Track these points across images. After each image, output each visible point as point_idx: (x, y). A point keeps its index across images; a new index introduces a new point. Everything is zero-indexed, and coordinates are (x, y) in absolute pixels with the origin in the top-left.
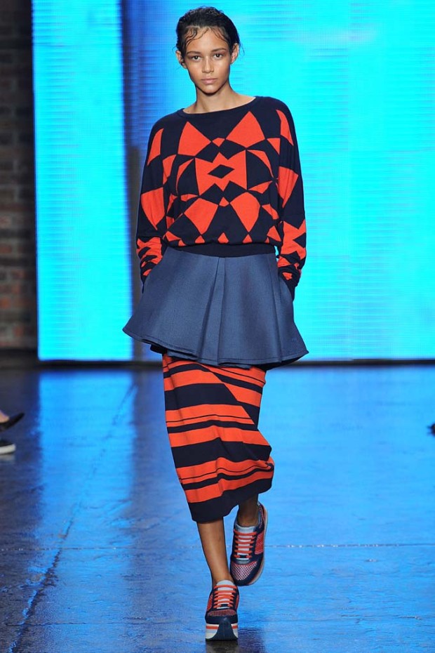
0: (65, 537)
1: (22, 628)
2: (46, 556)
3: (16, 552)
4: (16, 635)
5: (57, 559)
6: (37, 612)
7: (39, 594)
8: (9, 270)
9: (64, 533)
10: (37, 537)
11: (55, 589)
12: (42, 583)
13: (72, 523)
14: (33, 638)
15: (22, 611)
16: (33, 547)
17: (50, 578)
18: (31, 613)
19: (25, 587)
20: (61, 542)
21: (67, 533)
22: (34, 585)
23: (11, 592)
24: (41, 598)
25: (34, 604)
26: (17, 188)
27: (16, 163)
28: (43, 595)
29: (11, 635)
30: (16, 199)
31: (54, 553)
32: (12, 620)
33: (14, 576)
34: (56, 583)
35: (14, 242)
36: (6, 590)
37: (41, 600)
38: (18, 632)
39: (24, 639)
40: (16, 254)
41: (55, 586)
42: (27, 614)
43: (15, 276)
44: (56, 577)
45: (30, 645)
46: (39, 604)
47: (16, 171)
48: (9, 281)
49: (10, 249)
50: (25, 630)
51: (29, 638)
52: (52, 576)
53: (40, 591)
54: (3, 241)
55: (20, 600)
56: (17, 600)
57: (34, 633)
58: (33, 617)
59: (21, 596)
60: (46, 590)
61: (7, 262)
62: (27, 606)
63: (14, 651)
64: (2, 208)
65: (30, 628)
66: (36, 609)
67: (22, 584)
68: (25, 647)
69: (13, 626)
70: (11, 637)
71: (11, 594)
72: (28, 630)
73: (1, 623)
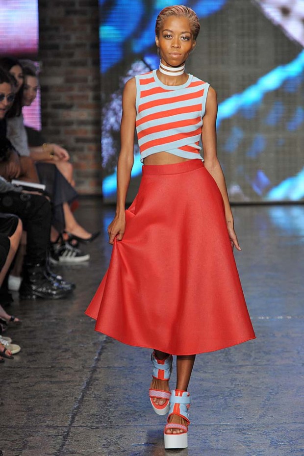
1: (92, 369)
3: (90, 322)
4: (89, 373)
6: (102, 360)
7: (103, 348)
8: (86, 146)
11: (113, 345)
12: (105, 341)
14: (99, 376)
15: (93, 359)
18: (98, 360)
19: (95, 344)
22: (99, 342)
23: (86, 346)
24: (105, 350)
25: (100, 354)
27: (90, 78)
28: (106, 348)
29: (86, 373)
30: (90, 101)
32: (86, 365)
33: (88, 337)
35: (89, 128)
36: (82, 345)
37: (105, 352)
38: (90, 372)
39: (94, 376)
40: (90, 135)
41: (113, 343)
42: (96, 360)
43: (90, 149)
45: (97, 380)
46: (103, 354)
47: (90, 83)
48: (86, 152)
49: (86, 132)
50: (94, 370)
51: (97, 376)
53: (104, 346)
54: (83, 127)
55: (92, 352)
56: (90, 352)
57: (100, 373)
58: (99, 362)
59: (92, 349)
60: (107, 345)
61: (84, 140)
62: (96, 356)
63: (88, 383)
64: (82, 106)
65: (98, 369)
66: (101, 357)
67: (93, 342)
68: (95, 381)
69: (87, 368)
70: (85, 375)
71: (86, 348)
72: (97, 371)
73: (79, 366)
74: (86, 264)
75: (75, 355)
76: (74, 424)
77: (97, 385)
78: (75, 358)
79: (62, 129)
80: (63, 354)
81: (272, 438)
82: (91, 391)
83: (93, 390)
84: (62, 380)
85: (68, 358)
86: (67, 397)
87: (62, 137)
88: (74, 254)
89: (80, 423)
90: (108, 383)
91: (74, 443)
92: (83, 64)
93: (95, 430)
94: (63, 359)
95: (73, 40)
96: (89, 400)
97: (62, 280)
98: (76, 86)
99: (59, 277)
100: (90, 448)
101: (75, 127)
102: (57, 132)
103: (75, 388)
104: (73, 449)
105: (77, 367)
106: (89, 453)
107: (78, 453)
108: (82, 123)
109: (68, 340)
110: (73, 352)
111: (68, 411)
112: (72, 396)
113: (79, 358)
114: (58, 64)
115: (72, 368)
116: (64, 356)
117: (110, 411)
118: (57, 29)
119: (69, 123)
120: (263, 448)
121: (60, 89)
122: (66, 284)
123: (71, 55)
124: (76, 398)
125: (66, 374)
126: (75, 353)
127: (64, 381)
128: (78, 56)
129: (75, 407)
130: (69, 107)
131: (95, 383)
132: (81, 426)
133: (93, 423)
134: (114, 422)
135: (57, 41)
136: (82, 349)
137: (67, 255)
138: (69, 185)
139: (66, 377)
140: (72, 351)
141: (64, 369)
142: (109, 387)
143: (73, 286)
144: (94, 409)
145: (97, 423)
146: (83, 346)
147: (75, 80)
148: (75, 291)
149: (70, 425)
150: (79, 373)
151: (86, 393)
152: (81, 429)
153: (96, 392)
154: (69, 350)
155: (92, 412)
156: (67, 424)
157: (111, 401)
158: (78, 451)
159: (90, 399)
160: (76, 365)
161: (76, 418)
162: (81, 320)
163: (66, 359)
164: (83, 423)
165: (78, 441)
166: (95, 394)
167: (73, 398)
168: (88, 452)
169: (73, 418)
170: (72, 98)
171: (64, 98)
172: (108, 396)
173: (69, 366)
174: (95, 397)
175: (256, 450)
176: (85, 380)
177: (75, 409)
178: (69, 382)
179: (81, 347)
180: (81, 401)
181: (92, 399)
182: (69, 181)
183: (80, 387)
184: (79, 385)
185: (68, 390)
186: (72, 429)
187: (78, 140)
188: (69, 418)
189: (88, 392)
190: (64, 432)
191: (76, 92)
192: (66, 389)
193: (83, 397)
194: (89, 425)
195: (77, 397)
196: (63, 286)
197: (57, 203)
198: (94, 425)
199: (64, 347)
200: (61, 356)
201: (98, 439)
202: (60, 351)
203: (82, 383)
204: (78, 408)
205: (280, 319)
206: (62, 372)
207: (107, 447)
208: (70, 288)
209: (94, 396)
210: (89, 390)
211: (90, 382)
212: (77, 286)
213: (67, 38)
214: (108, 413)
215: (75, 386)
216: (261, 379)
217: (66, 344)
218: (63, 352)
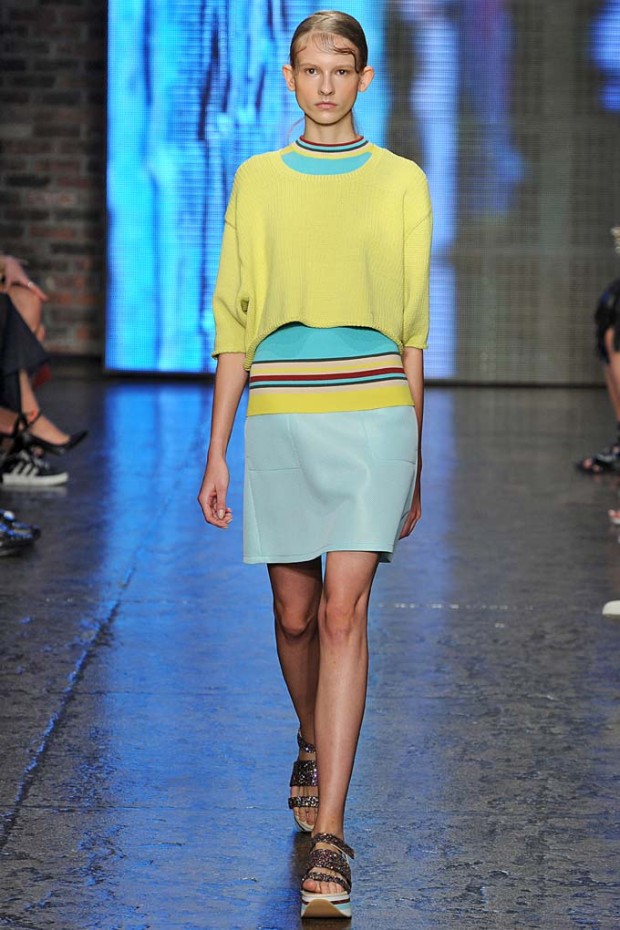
0: (125, 586)
1: (66, 696)
2: (101, 609)
3: (65, 603)
4: (59, 704)
5: (114, 613)
6: (86, 678)
7: (90, 655)
8: (72, 259)
9: (124, 582)
10: (91, 586)
11: (109, 650)
12: (94, 641)
13: (134, 569)
14: (80, 709)
15: (68, 675)
16: (86, 597)
17: (105, 636)
18: (78, 678)
19: (73, 646)
20: (120, 594)
21: (129, 581)
22: (83, 644)
23: (55, 651)
24: (92, 659)
25: (83, 667)
26: (84, 160)
27: (84, 128)
28: (94, 656)
29: (53, 704)
30: (84, 173)
31: (111, 605)
32: (54, 687)
33: (60, 632)
34: (112, 643)
35: (80, 225)
36: (49, 649)
37: (91, 663)
38: (61, 700)
39: (69, 710)
40: (81, 240)
41: (110, 646)
42: (74, 678)
43: (80, 266)
44: (111, 635)
45: (75, 717)
46: (88, 667)
47: (83, 138)
48: (72, 272)
49: (73, 233)
50: (70, 698)
51: (74, 709)
52: (105, 634)
53: (90, 652)
54: (66, 224)
55: (67, 662)
56: (62, 662)
57: (81, 703)
58: (81, 682)
59: (68, 658)
60: (98, 650)
61: (70, 249)
62: (74, 670)
63: (56, 723)
64: (66, 183)
65: (77, 697)
66: (85, 673)
67: (70, 643)
68: (69, 720)
69: (56, 693)
70: (52, 707)
71: (56, 655)
72: (74, 699)
73: (41, 689)
74: (62, 491)
75: (35, 668)
76: (25, 802)
77: (74, 726)
78: (33, 673)
79: (27, 225)
80: (10, 665)
81: (412, 840)
82: (61, 740)
83: (65, 736)
84: (7, 716)
85: (21, 673)
86: (14, 749)
87: (26, 240)
88: (35, 471)
89: (39, 801)
90: (96, 724)
91: (24, 839)
92: (70, 100)
93: (66, 814)
94: (8, 674)
95: (53, 54)
96: (57, 756)
97: (14, 520)
98: (57, 142)
99: (9, 515)
100: (54, 850)
101: (51, 222)
102: (16, 232)
103: (32, 731)
104: (22, 850)
105: (35, 692)
106: (52, 860)
107: (32, 858)
108: (66, 214)
109: (22, 637)
110: (31, 662)
111: (16, 777)
112: (25, 748)
113: (42, 674)
114: (24, 100)
115: (26, 693)
116: (12, 668)
117: (98, 779)
118: (22, 31)
119: (40, 215)
120: (393, 860)
121: (24, 147)
122: (22, 528)
123: (48, 82)
124: (31, 751)
125: (14, 703)
126: (34, 663)
127: (10, 718)
128: (62, 83)
129: (30, 768)
130: (42, 183)
131: (70, 724)
132: (39, 806)
133: (62, 799)
134: (103, 800)
135: (22, 55)
136: (47, 657)
137: (20, 472)
138: (32, 336)
139: (15, 709)
140: (28, 659)
141: (11, 693)
142: (97, 732)
143: (36, 533)
144: (66, 773)
145: (72, 800)
146: (52, 651)
147: (54, 132)
148: (37, 543)
149: (19, 803)
150: (40, 701)
151: (52, 741)
152: (40, 812)
153: (71, 741)
154: (22, 656)
155: (62, 778)
156: (11, 802)
157: (101, 760)
158: (31, 855)
159: (59, 754)
160: (35, 687)
161: (32, 790)
162: (48, 600)
163: (15, 674)
164: (45, 799)
165: (32, 835)
166: (69, 745)
167: (27, 751)
168: (52, 857)
169: (25, 789)
170: (46, 165)
171: (31, 165)
172: (95, 748)
173: (21, 687)
174: (69, 750)
175: (379, 862)
176: (52, 716)
177: (30, 772)
178: (19, 719)
179: (47, 651)
180: (43, 758)
181: (63, 754)
182: (33, 329)
183: (40, 729)
184: (40, 726)
185: (17, 736)
186: (22, 812)
187: (56, 249)
188: (16, 790)
189: (55, 740)
190: (6, 817)
191: (55, 155)
192: (14, 733)
193: (46, 749)
194: (56, 804)
195: (34, 748)
196: (15, 531)
197: (8, 369)
198: (66, 804)
199: (12, 650)
200: (6, 668)
201: (71, 831)
202: (5, 659)
203: (46, 723)
204: (35, 770)
205: (437, 609)
206: (6, 699)
207: (89, 849)
208: (29, 536)
209: (67, 748)
210: (57, 737)
211: (60, 720)
212: (44, 533)
213: (42, 48)
214: (94, 781)
215: (30, 728)
216: (394, 725)
217: (17, 646)
218: (10, 660)
